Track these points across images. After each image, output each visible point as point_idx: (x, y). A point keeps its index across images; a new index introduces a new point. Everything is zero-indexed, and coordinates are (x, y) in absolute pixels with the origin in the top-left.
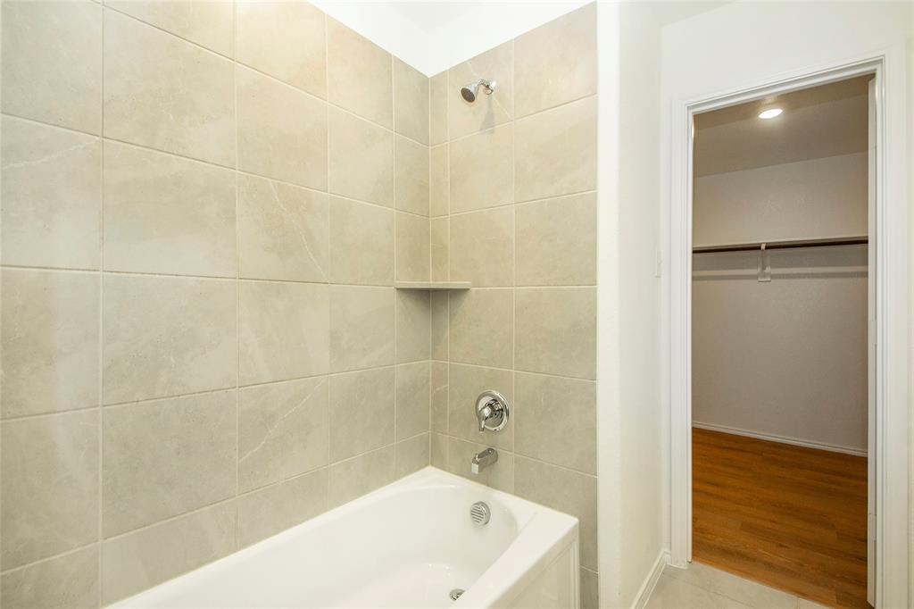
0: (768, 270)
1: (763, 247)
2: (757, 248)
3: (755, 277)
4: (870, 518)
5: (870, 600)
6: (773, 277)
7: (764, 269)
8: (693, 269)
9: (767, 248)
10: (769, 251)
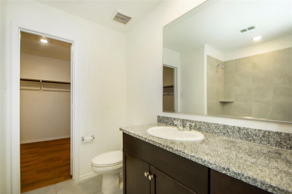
0: (42, 88)
1: (41, 81)
2: (39, 81)
3: (38, 90)
4: (71, 153)
5: (71, 174)
6: (44, 90)
7: (41, 88)
8: (20, 86)
9: (42, 81)
10: (42, 83)
